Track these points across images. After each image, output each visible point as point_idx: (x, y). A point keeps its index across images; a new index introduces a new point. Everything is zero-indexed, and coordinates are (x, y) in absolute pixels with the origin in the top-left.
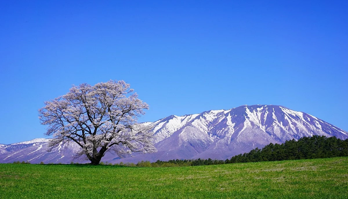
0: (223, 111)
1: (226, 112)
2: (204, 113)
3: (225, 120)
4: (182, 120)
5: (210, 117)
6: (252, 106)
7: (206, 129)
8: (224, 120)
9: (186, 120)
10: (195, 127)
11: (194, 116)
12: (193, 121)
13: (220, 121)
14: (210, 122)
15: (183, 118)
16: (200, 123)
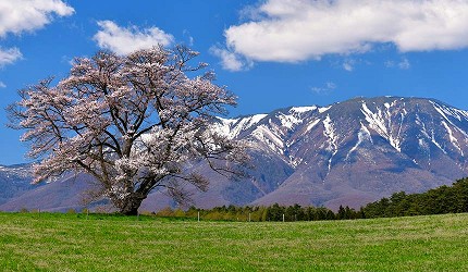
0: (314, 108)
1: (322, 110)
2: (276, 111)
3: (320, 126)
4: (232, 127)
5: (288, 122)
6: (375, 99)
7: (281, 144)
8: (317, 126)
9: (240, 126)
10: (258, 141)
11: (257, 118)
12: (254, 127)
13: (309, 128)
14: (289, 131)
15: (235, 121)
16: (269, 133)
